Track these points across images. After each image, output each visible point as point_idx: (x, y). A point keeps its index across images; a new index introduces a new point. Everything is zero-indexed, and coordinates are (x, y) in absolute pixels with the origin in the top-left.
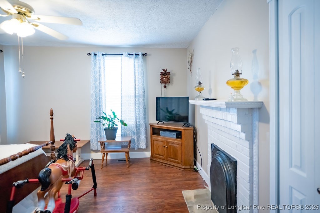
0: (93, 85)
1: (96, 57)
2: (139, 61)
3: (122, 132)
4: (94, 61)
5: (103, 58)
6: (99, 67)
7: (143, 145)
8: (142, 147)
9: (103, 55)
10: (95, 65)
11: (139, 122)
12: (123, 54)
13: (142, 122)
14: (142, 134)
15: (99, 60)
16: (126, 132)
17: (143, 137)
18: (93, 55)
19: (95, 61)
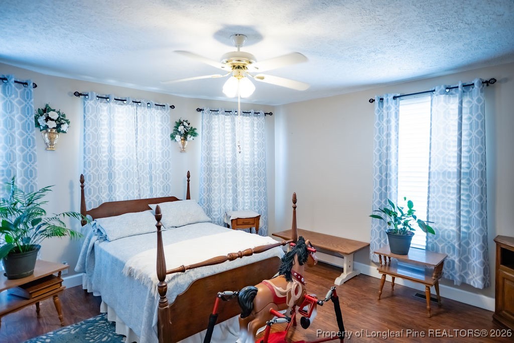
0: (376, 153)
1: (383, 104)
2: (472, 99)
3: (427, 242)
4: (379, 111)
5: (396, 104)
6: (388, 122)
7: (476, 280)
8: (472, 284)
9: (395, 98)
10: (381, 117)
11: (468, 228)
12: (434, 91)
13: (475, 230)
14: (474, 256)
15: (388, 108)
16: (435, 243)
17: (476, 262)
18: (377, 101)
19: (381, 111)
